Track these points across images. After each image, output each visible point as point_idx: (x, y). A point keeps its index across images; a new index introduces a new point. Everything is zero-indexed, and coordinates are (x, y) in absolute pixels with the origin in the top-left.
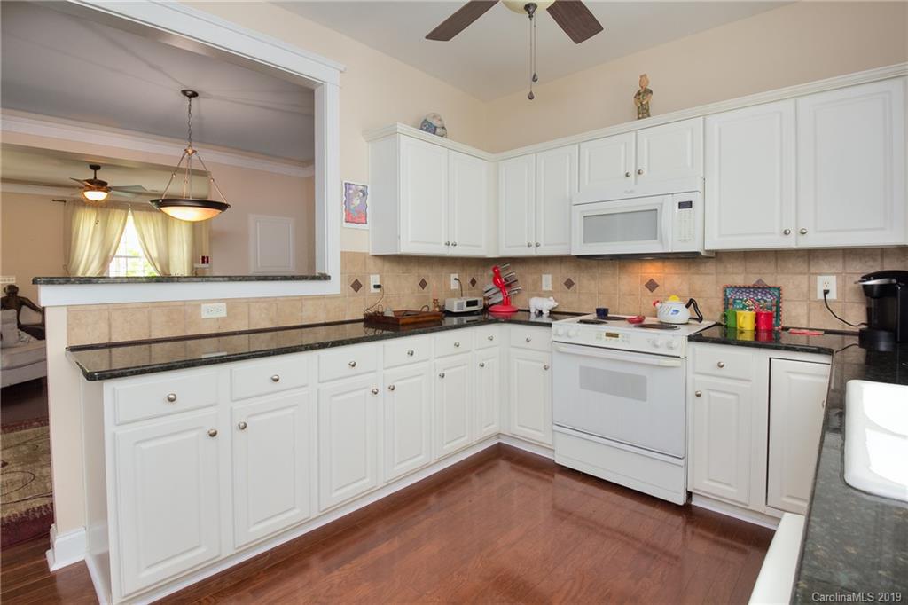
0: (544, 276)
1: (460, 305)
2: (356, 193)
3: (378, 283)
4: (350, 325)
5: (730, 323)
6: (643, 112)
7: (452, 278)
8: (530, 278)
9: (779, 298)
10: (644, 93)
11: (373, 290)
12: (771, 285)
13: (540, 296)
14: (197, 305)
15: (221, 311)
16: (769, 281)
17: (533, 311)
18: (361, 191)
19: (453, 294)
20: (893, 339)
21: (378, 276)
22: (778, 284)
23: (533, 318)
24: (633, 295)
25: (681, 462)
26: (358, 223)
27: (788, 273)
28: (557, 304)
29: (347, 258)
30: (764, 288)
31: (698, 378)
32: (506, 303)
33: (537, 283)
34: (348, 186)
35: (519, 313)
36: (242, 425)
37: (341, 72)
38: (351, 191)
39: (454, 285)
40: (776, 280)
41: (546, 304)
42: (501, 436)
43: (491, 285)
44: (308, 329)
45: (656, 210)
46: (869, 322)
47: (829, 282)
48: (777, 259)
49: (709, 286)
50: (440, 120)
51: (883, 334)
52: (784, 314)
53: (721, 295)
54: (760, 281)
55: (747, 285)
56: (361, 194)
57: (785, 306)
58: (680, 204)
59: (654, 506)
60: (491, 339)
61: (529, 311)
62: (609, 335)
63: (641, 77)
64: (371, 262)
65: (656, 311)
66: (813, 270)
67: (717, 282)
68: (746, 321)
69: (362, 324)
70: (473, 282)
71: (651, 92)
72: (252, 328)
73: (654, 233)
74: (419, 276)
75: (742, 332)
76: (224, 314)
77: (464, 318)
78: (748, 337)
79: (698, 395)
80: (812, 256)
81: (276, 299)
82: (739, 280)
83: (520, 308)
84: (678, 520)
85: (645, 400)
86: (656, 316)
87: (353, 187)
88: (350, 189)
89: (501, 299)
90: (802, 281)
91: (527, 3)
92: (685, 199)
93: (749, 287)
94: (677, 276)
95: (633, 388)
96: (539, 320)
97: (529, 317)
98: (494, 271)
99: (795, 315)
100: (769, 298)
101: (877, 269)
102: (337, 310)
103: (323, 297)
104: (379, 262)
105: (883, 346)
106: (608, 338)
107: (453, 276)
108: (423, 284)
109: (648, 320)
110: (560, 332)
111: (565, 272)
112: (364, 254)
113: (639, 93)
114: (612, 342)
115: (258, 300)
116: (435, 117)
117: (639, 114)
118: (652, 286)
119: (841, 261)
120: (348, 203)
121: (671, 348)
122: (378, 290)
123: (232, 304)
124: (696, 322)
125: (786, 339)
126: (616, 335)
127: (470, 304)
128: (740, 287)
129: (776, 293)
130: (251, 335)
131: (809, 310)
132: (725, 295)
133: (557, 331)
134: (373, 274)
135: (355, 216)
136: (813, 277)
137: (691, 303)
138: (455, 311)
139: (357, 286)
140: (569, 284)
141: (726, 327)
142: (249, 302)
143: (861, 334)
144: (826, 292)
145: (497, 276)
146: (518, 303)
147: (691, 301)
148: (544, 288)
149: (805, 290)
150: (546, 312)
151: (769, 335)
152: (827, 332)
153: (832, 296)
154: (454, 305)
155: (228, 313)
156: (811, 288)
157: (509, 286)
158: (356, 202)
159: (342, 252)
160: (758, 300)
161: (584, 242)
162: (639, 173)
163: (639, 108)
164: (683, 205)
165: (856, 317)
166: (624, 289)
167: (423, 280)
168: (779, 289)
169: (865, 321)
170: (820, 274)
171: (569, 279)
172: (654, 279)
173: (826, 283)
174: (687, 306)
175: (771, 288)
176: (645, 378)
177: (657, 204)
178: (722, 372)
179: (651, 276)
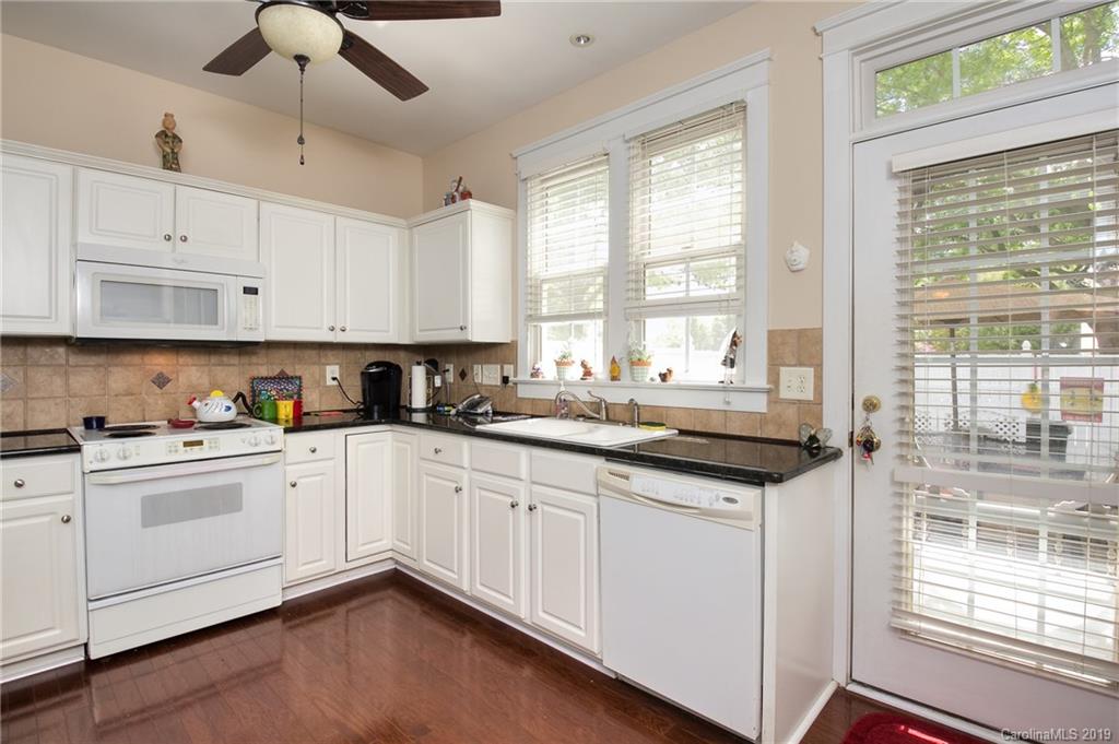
5: (269, 414)
6: (173, 161)
9: (300, 385)
10: (170, 137)
12: (292, 374)
16: (289, 371)
22: (298, 374)
24: (132, 394)
25: (279, 560)
27: (305, 364)
30: (286, 378)
31: (291, 469)
40: (295, 370)
45: (216, 290)
46: (365, 400)
47: (333, 370)
48: (295, 350)
49: (234, 377)
51: (376, 407)
52: (305, 400)
54: (282, 372)
55: (272, 375)
57: (304, 393)
62: (186, 444)
66: (323, 360)
67: (240, 373)
68: (286, 410)
79: (294, 486)
80: (320, 347)
82: (264, 372)
85: (239, 510)
90: (316, 369)
91: (300, 53)
92: (251, 284)
93: (275, 379)
94: (193, 368)
99: (313, 401)
100: (291, 388)
106: (188, 448)
113: (163, 134)
114: (196, 453)
117: (167, 162)
118: (161, 381)
119: (341, 353)
121: (272, 444)
126: (200, 443)
128: (266, 378)
129: (298, 382)
131: (321, 395)
132: (252, 387)
136: (323, 366)
137: (238, 398)
144: (332, 380)
147: (238, 394)
149: (318, 378)
152: (345, 411)
156: (322, 376)
160: (281, 390)
162: (183, 239)
163: (165, 154)
164: (248, 291)
165: (354, 397)
166: (118, 387)
168: (300, 378)
169: (361, 400)
172: (164, 371)
173: (333, 372)
174: (235, 401)
175: (292, 378)
176: (240, 484)
177: (217, 284)
178: (314, 456)
179: (158, 369)
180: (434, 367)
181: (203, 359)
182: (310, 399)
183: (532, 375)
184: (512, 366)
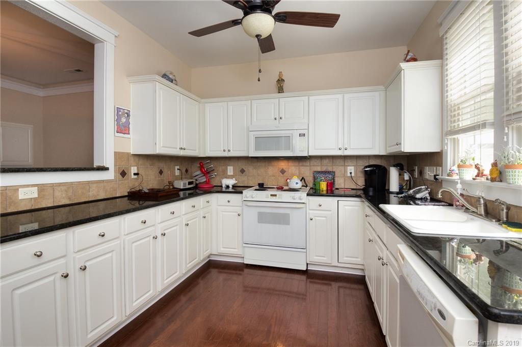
0: (228, 167)
1: (185, 184)
2: (123, 114)
3: (136, 172)
4: (120, 199)
5: (317, 188)
6: (281, 90)
7: (176, 169)
8: (221, 169)
9: (334, 176)
10: (280, 81)
11: (133, 176)
12: (331, 170)
13: (226, 178)
14: (16, 189)
15: (33, 193)
16: (330, 169)
17: (224, 186)
18: (126, 113)
19: (177, 178)
20: (374, 191)
21: (136, 167)
22: (334, 171)
23: (224, 189)
24: (274, 176)
25: (305, 250)
26: (124, 134)
27: (337, 166)
28: (237, 182)
29: (118, 156)
30: (328, 172)
31: (311, 212)
32: (207, 182)
33: (225, 171)
34: (118, 109)
35: (215, 188)
36: (83, 268)
37: (116, 36)
38: (120, 113)
39: (177, 173)
40: (333, 169)
41: (231, 182)
42: (211, 256)
43: (199, 172)
44: (93, 204)
45: (289, 136)
46: (366, 185)
47: (351, 169)
48: (333, 159)
49: (307, 171)
50: (174, 76)
51: (371, 189)
52: (336, 183)
53: (312, 175)
54: (326, 169)
55: (322, 170)
56: (126, 115)
57: (336, 179)
58: (300, 134)
59: (294, 273)
60: (208, 202)
61: (221, 186)
62: (272, 195)
63: (280, 72)
64: (132, 159)
65: (288, 183)
66: (346, 164)
67: (310, 169)
68: (323, 186)
69: (127, 198)
70: (187, 171)
71: (284, 81)
72: (56, 204)
73: (288, 147)
74: (159, 168)
75: (323, 191)
76: (36, 195)
77: (187, 191)
78: (325, 192)
79: (311, 219)
80: (345, 158)
81: (72, 183)
82: (319, 169)
83: (215, 185)
84: (304, 277)
85: (289, 224)
86: (288, 186)
87: (122, 110)
88: (120, 111)
89: (205, 180)
90: (342, 169)
92: (302, 132)
93: (323, 172)
94: (294, 167)
95: (283, 219)
96: (227, 190)
97: (222, 189)
98: (200, 164)
99: (340, 183)
100: (330, 176)
101: (367, 164)
102: (112, 190)
103: (103, 181)
104: (137, 159)
105: (371, 194)
106: (272, 197)
107: (177, 167)
108: (161, 172)
109: (285, 188)
110: (248, 196)
111: (241, 165)
112: (128, 154)
113: (279, 80)
114: (274, 199)
115: (60, 184)
116: (171, 73)
117: (279, 90)
118: (283, 172)
119: (355, 160)
120: (118, 120)
121: (301, 199)
122: (136, 177)
123: (42, 188)
124: (305, 188)
125: (336, 192)
126: (275, 195)
127: (190, 183)
128: (320, 172)
129: (333, 174)
130: (55, 210)
131: (345, 180)
132: (314, 175)
133: (246, 195)
134: (133, 166)
135: (123, 129)
136: (346, 167)
137: (303, 179)
138: (182, 188)
139: (123, 174)
140: (242, 171)
141: (315, 189)
142: (53, 186)
143: (363, 190)
144: (351, 173)
145: (201, 168)
146: (215, 182)
147: (303, 178)
148: (229, 174)
149: (343, 172)
150: (231, 186)
151: (331, 191)
152: (353, 189)
153: (353, 175)
154: (180, 184)
155: (38, 194)
156: (345, 171)
157: (209, 173)
158: (124, 120)
159: (115, 152)
160: (326, 177)
161: (256, 150)
162: (281, 118)
163: (279, 87)
165: (361, 182)
166: (270, 173)
167: (161, 170)
168: (334, 172)
169: (364, 184)
170: (349, 166)
171: (242, 169)
172: (284, 168)
173: (351, 170)
174: (301, 181)
175: (331, 172)
176: (289, 214)
177: (289, 134)
178: (320, 208)
179: (282, 167)
180: (401, 168)
181: (296, 164)
182: (339, 182)
183: (448, 175)
184: (441, 168)
